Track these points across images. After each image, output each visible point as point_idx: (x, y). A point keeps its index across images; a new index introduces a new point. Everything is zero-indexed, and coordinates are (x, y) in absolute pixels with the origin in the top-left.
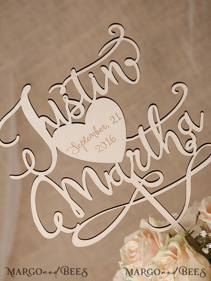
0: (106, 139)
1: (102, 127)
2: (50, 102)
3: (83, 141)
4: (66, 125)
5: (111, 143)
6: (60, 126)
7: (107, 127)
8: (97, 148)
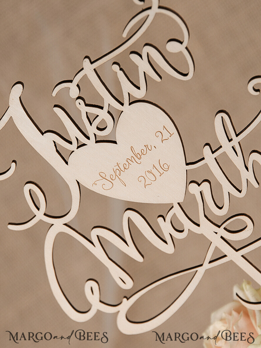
0: (154, 166)
1: (145, 148)
2: (57, 110)
3: (117, 170)
4: (87, 146)
5: (162, 173)
6: (78, 147)
7: (153, 148)
8: (141, 181)
